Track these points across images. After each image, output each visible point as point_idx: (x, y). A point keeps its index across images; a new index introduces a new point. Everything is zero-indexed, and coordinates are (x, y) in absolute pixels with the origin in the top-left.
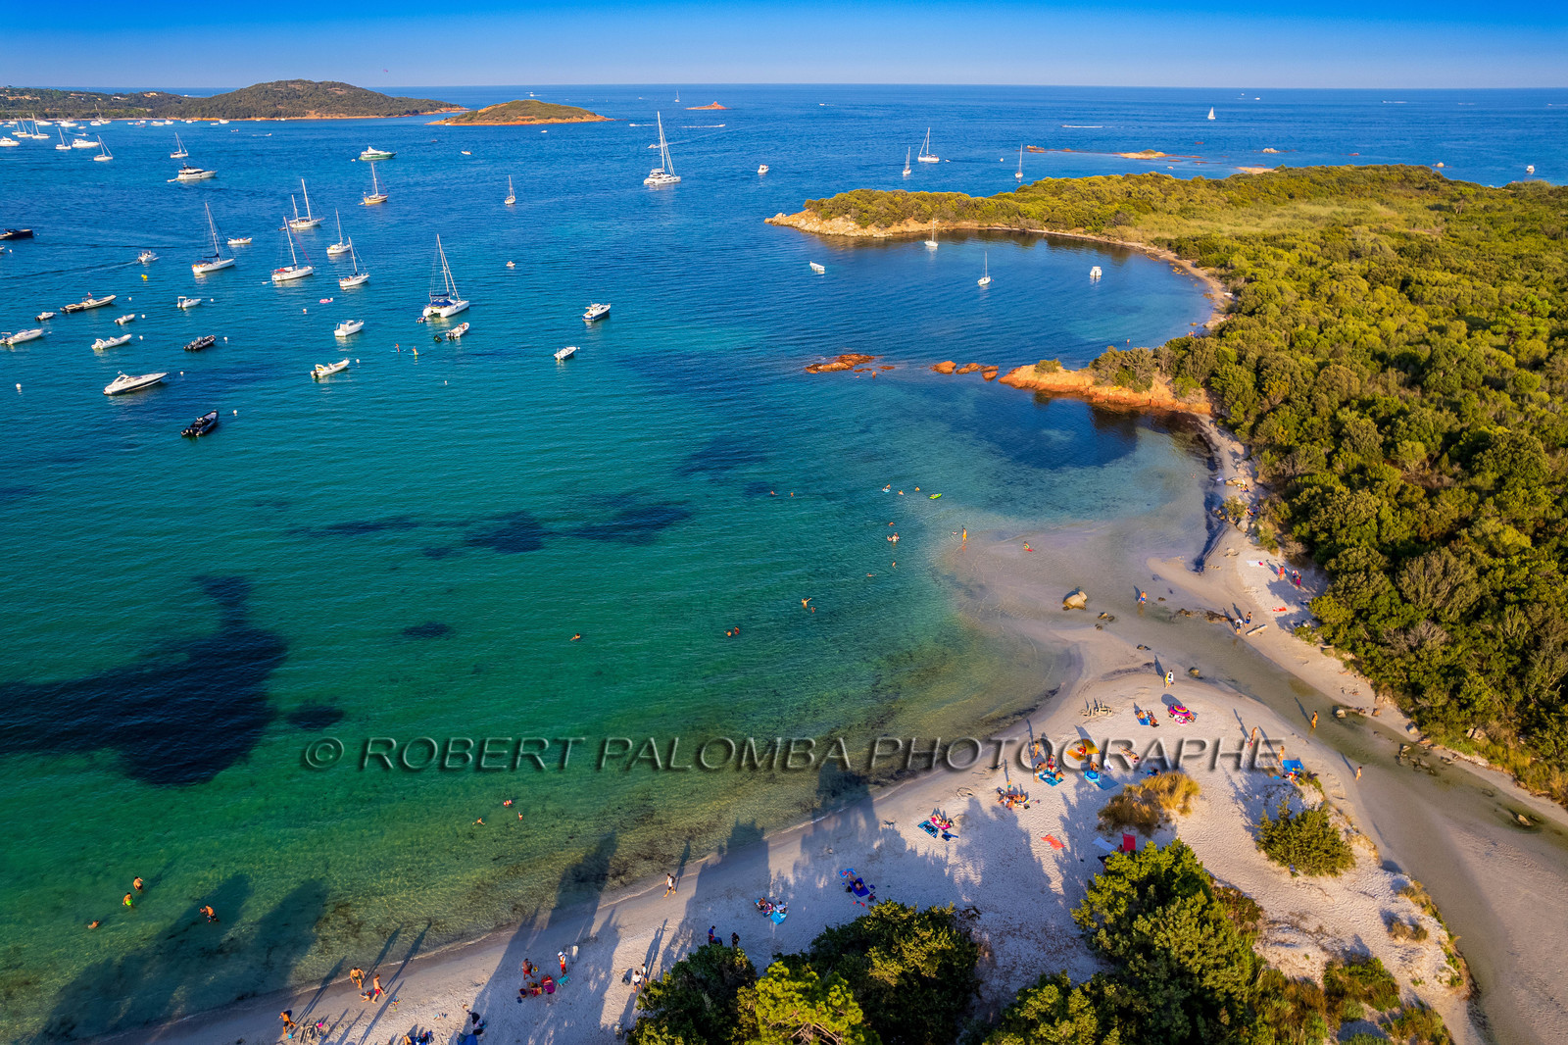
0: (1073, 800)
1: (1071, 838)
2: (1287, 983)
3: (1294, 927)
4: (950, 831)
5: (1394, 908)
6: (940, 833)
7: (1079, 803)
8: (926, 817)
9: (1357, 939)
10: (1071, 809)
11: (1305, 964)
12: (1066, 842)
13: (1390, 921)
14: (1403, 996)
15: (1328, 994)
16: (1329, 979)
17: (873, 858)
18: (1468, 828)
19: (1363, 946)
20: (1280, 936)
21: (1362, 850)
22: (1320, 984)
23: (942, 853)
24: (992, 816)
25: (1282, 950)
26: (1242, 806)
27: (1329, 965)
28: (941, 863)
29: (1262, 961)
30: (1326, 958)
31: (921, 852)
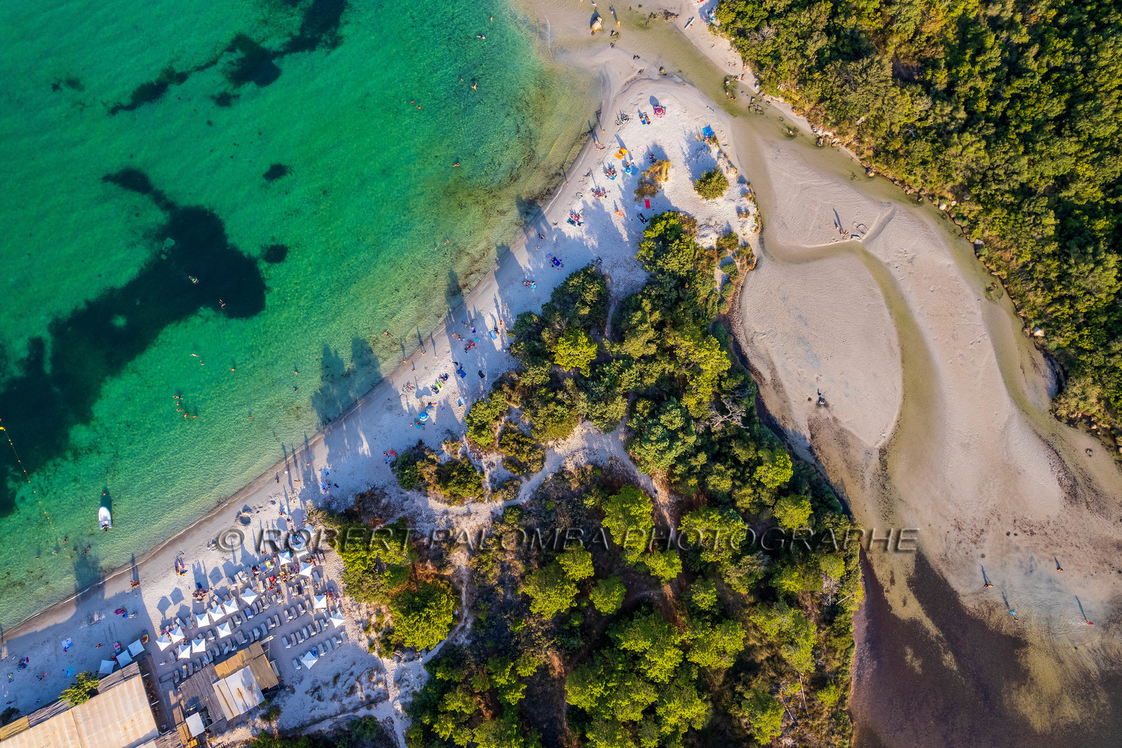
0: (623, 187)
1: (626, 208)
2: (705, 251)
3: (708, 226)
4: (580, 220)
5: (740, 204)
6: (577, 223)
7: (625, 188)
8: (568, 216)
9: (728, 223)
10: (623, 193)
11: (711, 241)
12: (624, 212)
13: (739, 211)
14: (740, 243)
15: (718, 250)
16: (718, 244)
17: (556, 245)
18: (771, 144)
19: (729, 226)
20: (703, 233)
21: (731, 176)
22: (715, 247)
23: (579, 234)
24: (594, 208)
25: (704, 239)
26: (688, 166)
27: (718, 239)
28: (581, 239)
29: (698, 244)
30: (717, 236)
31: (572, 236)
